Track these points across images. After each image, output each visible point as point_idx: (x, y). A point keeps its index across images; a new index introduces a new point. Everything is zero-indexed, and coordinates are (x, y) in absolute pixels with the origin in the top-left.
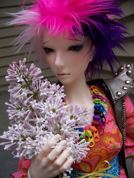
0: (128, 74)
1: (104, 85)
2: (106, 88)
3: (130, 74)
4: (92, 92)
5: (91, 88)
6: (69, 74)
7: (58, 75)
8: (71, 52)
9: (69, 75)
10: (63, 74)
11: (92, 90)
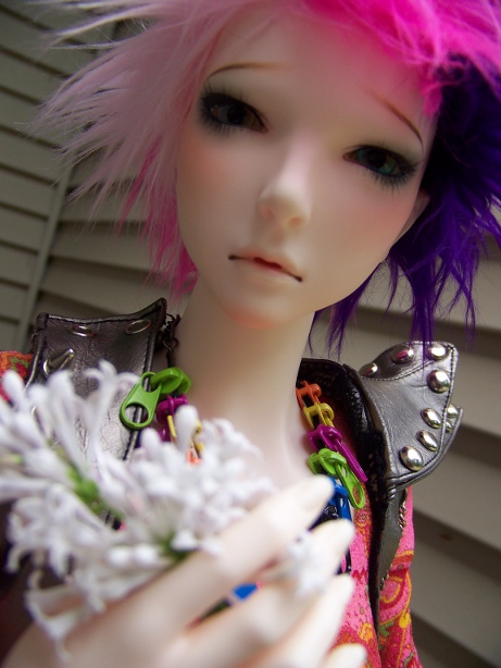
0: (434, 383)
1: (357, 395)
2: (364, 416)
3: (440, 385)
4: (308, 411)
5: (303, 391)
6: (299, 279)
7: (232, 258)
8: (360, 175)
9: (296, 282)
10: (275, 266)
11: (306, 401)
